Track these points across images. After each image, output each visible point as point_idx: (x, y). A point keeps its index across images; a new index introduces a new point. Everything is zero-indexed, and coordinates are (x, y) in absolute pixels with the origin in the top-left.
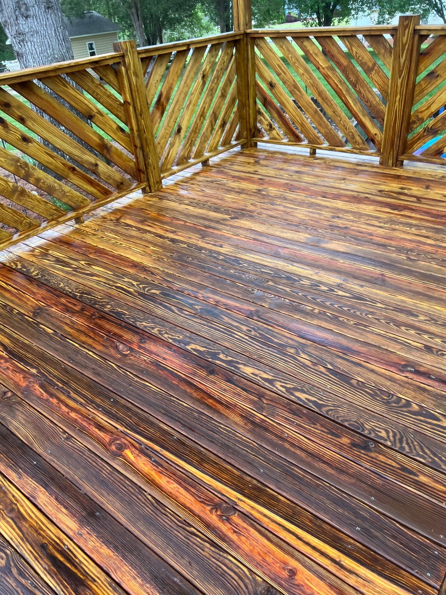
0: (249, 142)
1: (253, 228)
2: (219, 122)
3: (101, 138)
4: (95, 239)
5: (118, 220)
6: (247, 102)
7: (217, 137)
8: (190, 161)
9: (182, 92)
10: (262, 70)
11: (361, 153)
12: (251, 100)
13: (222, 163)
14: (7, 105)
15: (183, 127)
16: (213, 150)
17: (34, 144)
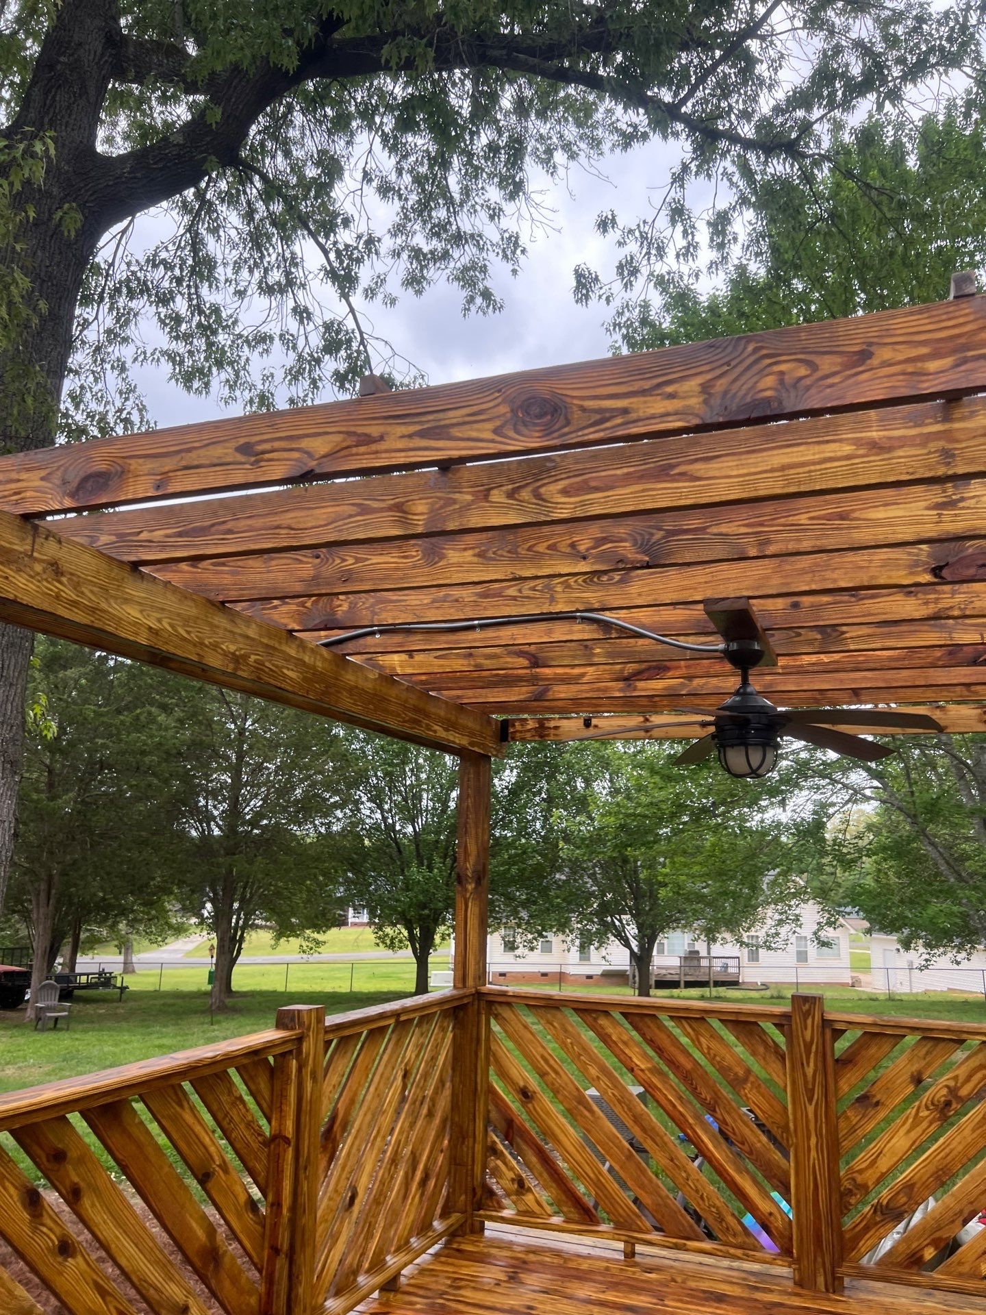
0: (469, 1221)
2: (419, 1174)
3: (211, 1233)
6: (471, 1128)
7: (410, 1213)
8: (361, 1279)
9: (369, 1108)
10: (506, 1063)
11: (748, 1258)
12: (480, 1124)
13: (426, 1280)
14: (59, 1157)
15: (361, 1191)
16: (404, 1246)
17: (80, 1259)
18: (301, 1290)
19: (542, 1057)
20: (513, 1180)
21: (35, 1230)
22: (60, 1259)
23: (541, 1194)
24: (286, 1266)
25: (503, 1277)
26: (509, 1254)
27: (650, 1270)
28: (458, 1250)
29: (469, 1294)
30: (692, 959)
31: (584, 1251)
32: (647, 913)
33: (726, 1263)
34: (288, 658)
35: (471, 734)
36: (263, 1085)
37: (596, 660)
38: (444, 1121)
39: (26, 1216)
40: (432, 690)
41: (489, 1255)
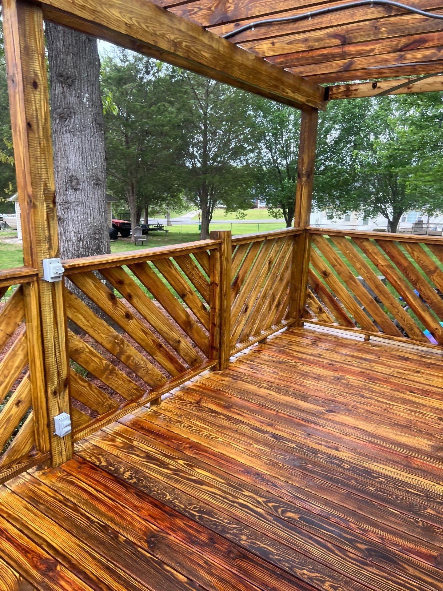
0: (297, 322)
1: (360, 427)
2: (275, 303)
3: (188, 315)
4: (182, 428)
5: (198, 402)
6: (300, 286)
7: (272, 316)
8: (251, 338)
9: (253, 275)
10: (317, 260)
11: (422, 345)
12: (304, 285)
13: (278, 341)
14: (121, 283)
15: (250, 306)
16: (269, 328)
17: (134, 320)
18: (225, 339)
19: (335, 258)
20: (317, 308)
21: (115, 309)
22: (127, 320)
23: (329, 314)
24: (219, 330)
25: (309, 343)
26: (313, 335)
27: (375, 346)
28: (292, 332)
29: (295, 348)
30: (419, 224)
31: (347, 337)
32: (399, 202)
33: (411, 346)
34: (204, 45)
35: (308, 95)
36: (206, 262)
37: (382, 36)
38: (287, 283)
39: (110, 303)
40: (286, 67)
41: (305, 335)
